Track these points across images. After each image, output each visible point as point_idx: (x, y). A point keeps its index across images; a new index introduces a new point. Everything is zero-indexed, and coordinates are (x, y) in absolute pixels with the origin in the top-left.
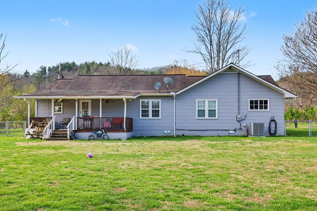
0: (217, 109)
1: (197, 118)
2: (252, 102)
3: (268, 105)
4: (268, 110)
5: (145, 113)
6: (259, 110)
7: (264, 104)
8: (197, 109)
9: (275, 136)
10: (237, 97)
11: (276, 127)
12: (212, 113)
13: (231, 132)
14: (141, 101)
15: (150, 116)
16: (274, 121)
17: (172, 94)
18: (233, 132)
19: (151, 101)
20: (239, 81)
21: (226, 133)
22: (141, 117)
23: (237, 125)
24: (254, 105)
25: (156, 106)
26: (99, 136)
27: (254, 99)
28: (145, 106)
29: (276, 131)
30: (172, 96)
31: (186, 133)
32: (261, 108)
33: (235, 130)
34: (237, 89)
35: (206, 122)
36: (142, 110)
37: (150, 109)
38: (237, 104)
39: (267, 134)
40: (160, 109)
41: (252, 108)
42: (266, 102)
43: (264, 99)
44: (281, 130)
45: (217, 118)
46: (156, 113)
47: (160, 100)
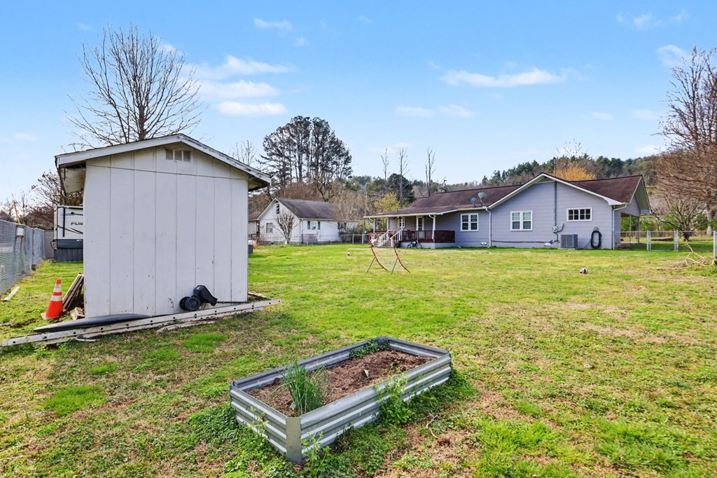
0: (531, 221)
1: (511, 229)
2: (571, 212)
3: (591, 214)
4: (591, 220)
5: (465, 226)
6: (579, 220)
7: (585, 214)
8: (512, 221)
9: (600, 249)
10: (554, 207)
11: (600, 239)
12: (527, 225)
13: (546, 244)
14: (462, 215)
15: (470, 229)
16: (597, 232)
17: (484, 208)
18: (549, 244)
19: (470, 215)
20: (556, 190)
21: (542, 245)
22: (461, 230)
23: (554, 237)
24: (574, 215)
25: (474, 219)
26: (415, 246)
27: (573, 209)
28: (465, 219)
29: (600, 243)
30: (485, 210)
31: (498, 245)
32: (582, 217)
33: (551, 242)
34: (553, 200)
35: (521, 234)
36: (463, 224)
37: (470, 223)
38: (554, 215)
39: (590, 247)
40: (477, 222)
41: (571, 218)
42: (588, 211)
43: (585, 208)
44: (607, 241)
45: (531, 229)
46: (474, 226)
47: (477, 214)
